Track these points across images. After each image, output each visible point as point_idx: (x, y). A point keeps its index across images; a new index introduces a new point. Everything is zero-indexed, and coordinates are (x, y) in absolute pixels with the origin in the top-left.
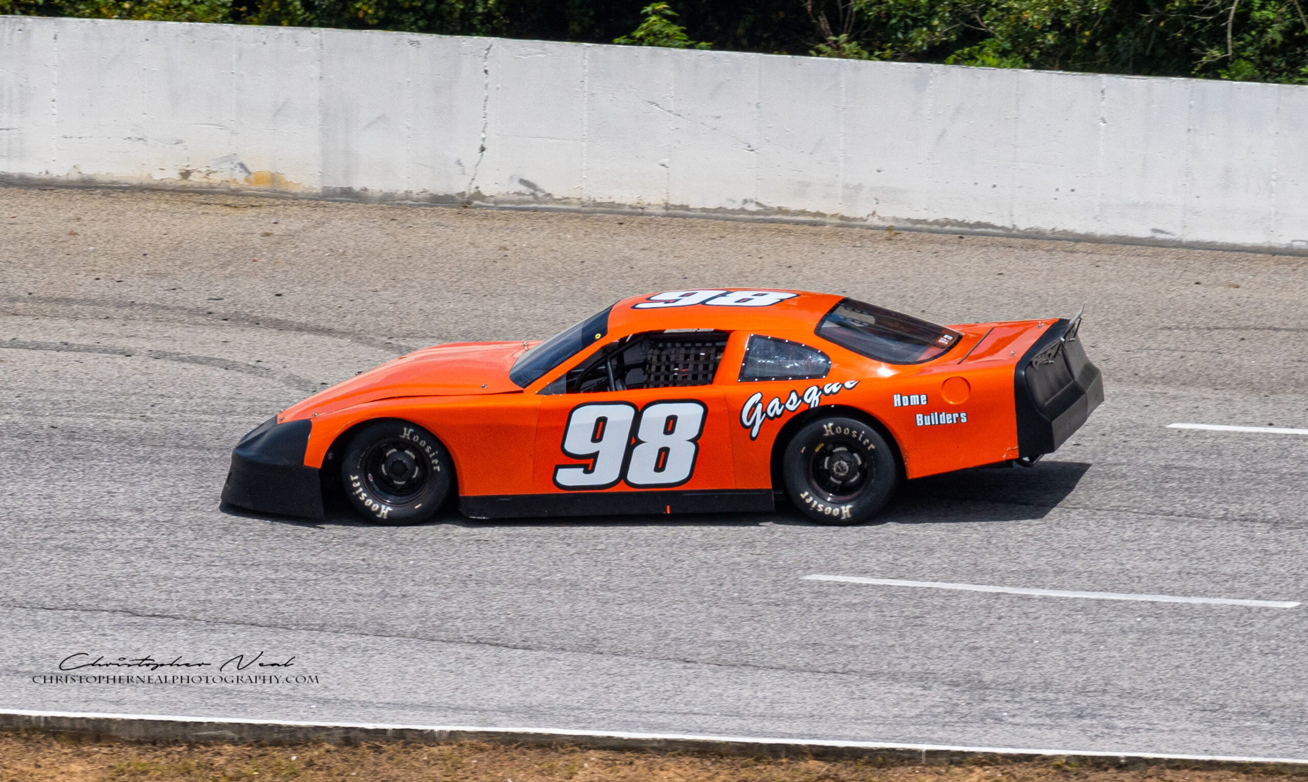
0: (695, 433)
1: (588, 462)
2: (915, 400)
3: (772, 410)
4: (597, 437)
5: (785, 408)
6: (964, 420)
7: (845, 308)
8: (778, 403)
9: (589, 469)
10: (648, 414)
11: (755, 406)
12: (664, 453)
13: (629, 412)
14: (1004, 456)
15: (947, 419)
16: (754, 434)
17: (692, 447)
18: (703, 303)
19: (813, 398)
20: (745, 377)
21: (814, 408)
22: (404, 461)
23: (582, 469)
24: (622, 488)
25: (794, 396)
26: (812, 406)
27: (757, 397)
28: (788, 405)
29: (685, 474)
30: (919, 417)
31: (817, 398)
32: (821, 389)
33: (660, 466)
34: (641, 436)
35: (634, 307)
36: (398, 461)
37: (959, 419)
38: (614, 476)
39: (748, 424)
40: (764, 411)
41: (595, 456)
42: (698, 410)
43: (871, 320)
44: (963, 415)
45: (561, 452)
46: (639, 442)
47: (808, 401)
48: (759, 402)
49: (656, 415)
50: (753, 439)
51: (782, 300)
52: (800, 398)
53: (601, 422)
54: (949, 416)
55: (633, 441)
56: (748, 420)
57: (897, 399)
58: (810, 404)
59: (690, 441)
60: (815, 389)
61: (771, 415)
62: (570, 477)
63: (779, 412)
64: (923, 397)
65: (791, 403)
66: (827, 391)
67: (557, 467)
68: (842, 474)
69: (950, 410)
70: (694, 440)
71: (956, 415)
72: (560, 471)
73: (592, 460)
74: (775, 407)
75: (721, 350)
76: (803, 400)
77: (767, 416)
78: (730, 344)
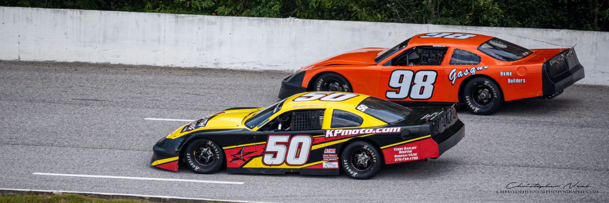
0: (433, 81)
1: (397, 90)
2: (508, 74)
3: (459, 75)
4: (401, 81)
5: (464, 74)
6: (524, 82)
7: (493, 41)
8: (461, 73)
9: (398, 93)
10: (418, 74)
11: (454, 73)
12: (423, 88)
13: (411, 74)
14: (538, 95)
15: (518, 81)
16: (453, 83)
17: (432, 86)
18: (442, 37)
19: (473, 71)
20: (451, 63)
21: (474, 75)
22: (336, 86)
23: (395, 92)
24: (408, 99)
25: (467, 70)
26: (473, 74)
27: (455, 70)
28: (465, 74)
29: (430, 96)
30: (509, 80)
31: (474, 71)
32: (476, 69)
33: (421, 93)
34: (415, 82)
35: (419, 37)
36: (333, 87)
37: (523, 81)
38: (406, 95)
39: (451, 79)
40: (456, 75)
41: (400, 88)
42: (435, 74)
43: (505, 46)
44: (524, 80)
45: (388, 86)
46: (414, 84)
47: (471, 72)
48: (455, 72)
49: (420, 75)
50: (453, 85)
51: (470, 37)
52: (469, 71)
53: (402, 76)
54: (519, 80)
55: (413, 83)
56: (451, 78)
57: (502, 73)
58: (472, 73)
59: (432, 84)
60: (474, 68)
61: (459, 77)
62: (391, 95)
63: (461, 76)
64: (511, 73)
65: (466, 73)
66: (478, 69)
67: (387, 91)
68: (482, 98)
69: (520, 78)
70: (433, 84)
71: (522, 80)
72: (388, 93)
73: (399, 89)
74: (460, 74)
75: (445, 53)
76: (470, 72)
77: (458, 77)
78: (448, 51)
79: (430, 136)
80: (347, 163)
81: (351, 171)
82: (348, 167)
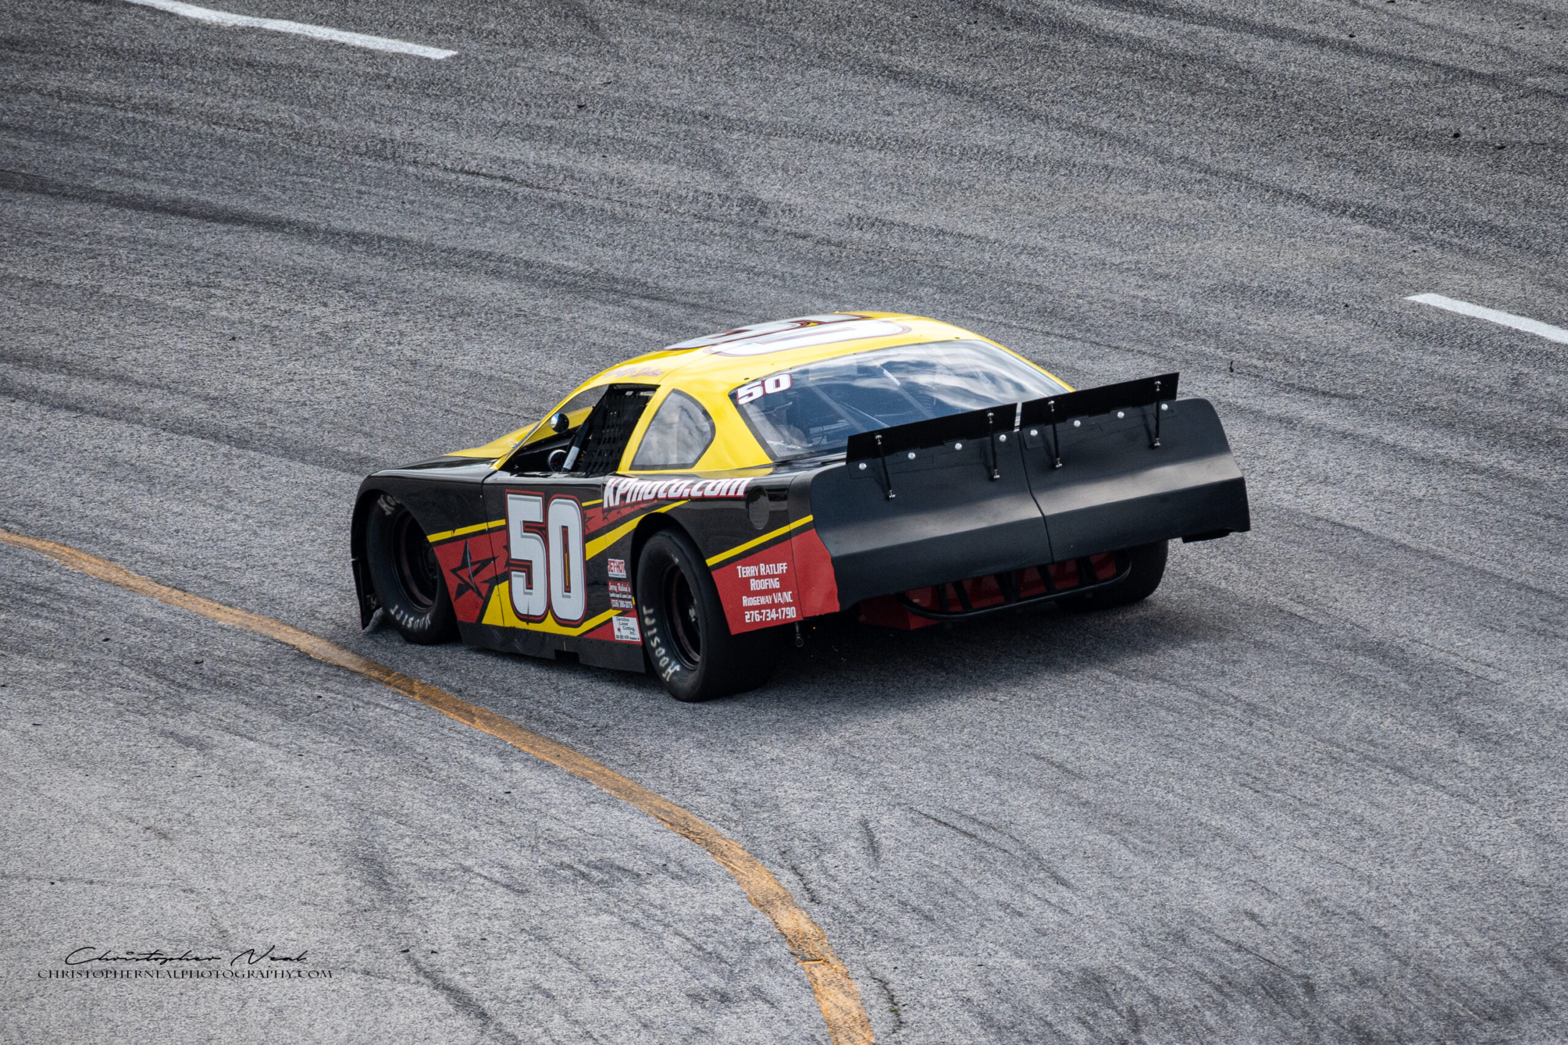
79: (810, 518)
80: (653, 621)
81: (666, 655)
82: (657, 639)
